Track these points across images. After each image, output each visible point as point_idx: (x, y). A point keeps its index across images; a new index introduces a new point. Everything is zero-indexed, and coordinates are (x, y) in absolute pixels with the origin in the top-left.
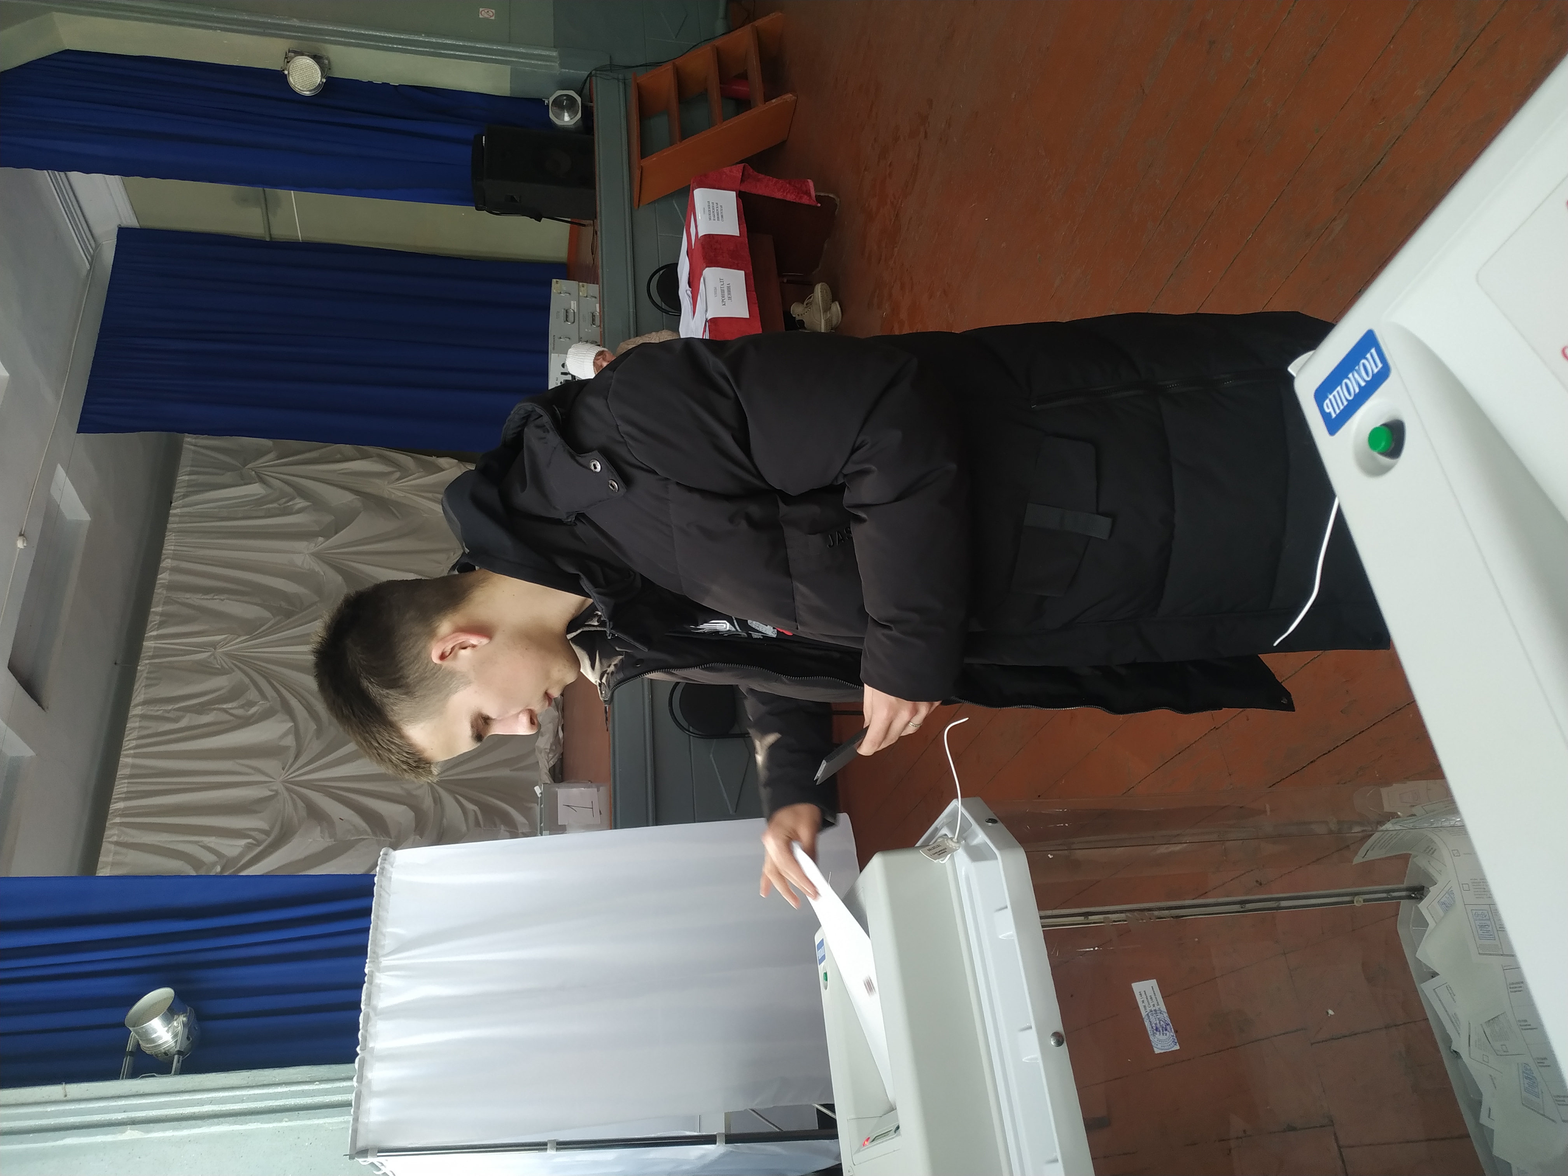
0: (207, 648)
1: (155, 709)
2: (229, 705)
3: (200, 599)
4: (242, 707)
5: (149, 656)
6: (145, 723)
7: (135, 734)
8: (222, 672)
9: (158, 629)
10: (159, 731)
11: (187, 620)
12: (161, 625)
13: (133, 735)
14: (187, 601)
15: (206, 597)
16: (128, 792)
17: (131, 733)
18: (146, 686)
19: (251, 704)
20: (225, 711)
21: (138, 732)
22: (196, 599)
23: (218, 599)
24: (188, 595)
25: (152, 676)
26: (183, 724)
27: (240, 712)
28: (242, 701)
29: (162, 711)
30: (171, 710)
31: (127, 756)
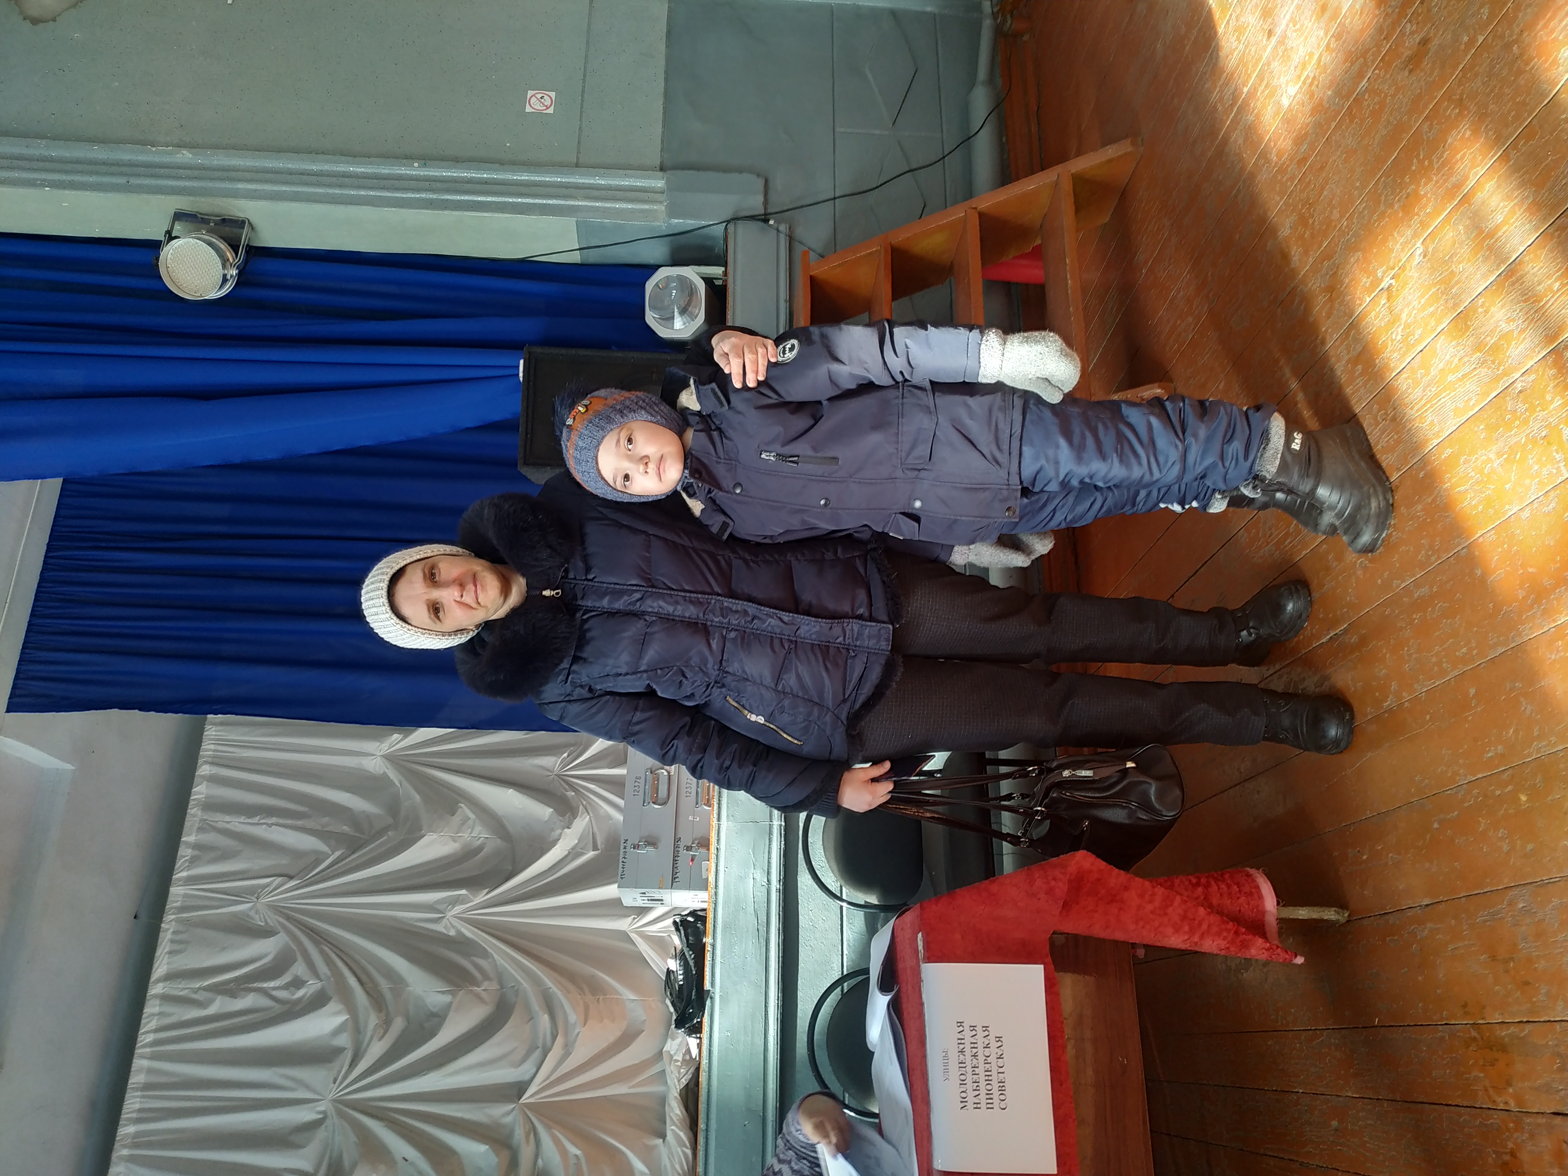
0: (248, 897)
1: (180, 986)
2: (272, 984)
3: (242, 823)
4: (286, 987)
5: (176, 908)
6: (169, 1008)
7: (153, 1024)
8: (266, 933)
9: (189, 868)
10: (184, 1018)
11: (226, 855)
12: (193, 861)
13: (150, 1025)
14: (228, 826)
15: (250, 821)
16: (140, 1111)
17: (149, 1022)
18: (170, 953)
19: (297, 983)
20: (265, 992)
21: (158, 1020)
22: (237, 823)
23: (264, 824)
24: (228, 818)
25: (179, 937)
26: (212, 1010)
27: (282, 994)
28: (286, 978)
29: (187, 990)
30: (199, 988)
31: (143, 1057)
